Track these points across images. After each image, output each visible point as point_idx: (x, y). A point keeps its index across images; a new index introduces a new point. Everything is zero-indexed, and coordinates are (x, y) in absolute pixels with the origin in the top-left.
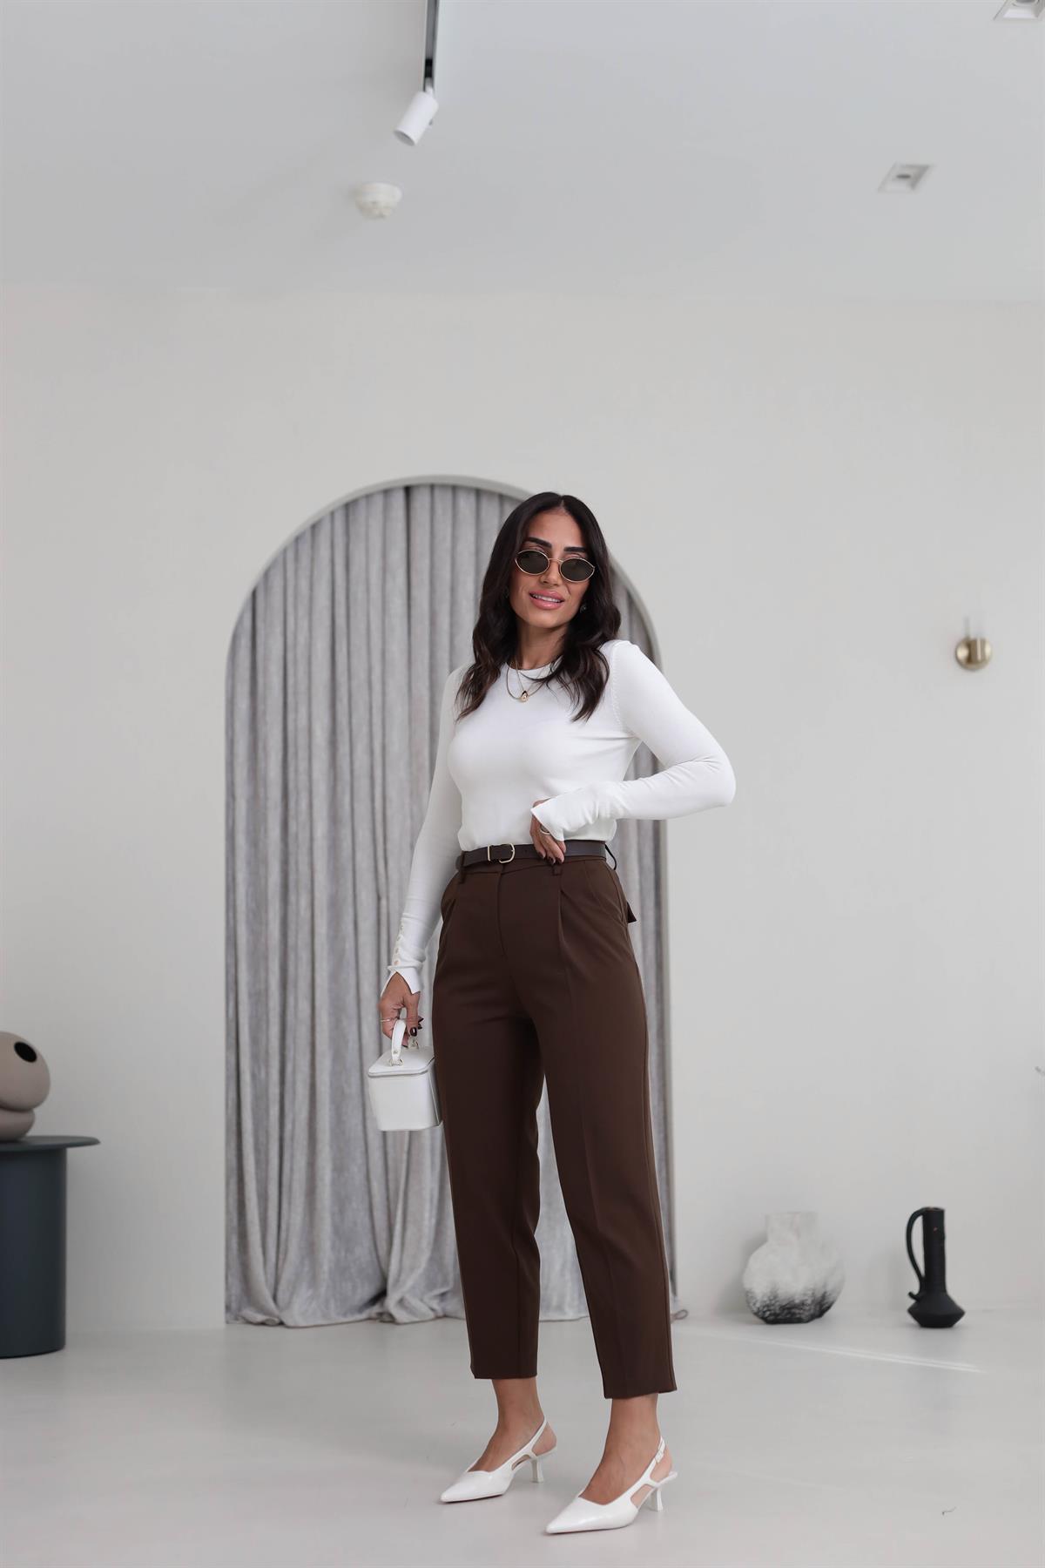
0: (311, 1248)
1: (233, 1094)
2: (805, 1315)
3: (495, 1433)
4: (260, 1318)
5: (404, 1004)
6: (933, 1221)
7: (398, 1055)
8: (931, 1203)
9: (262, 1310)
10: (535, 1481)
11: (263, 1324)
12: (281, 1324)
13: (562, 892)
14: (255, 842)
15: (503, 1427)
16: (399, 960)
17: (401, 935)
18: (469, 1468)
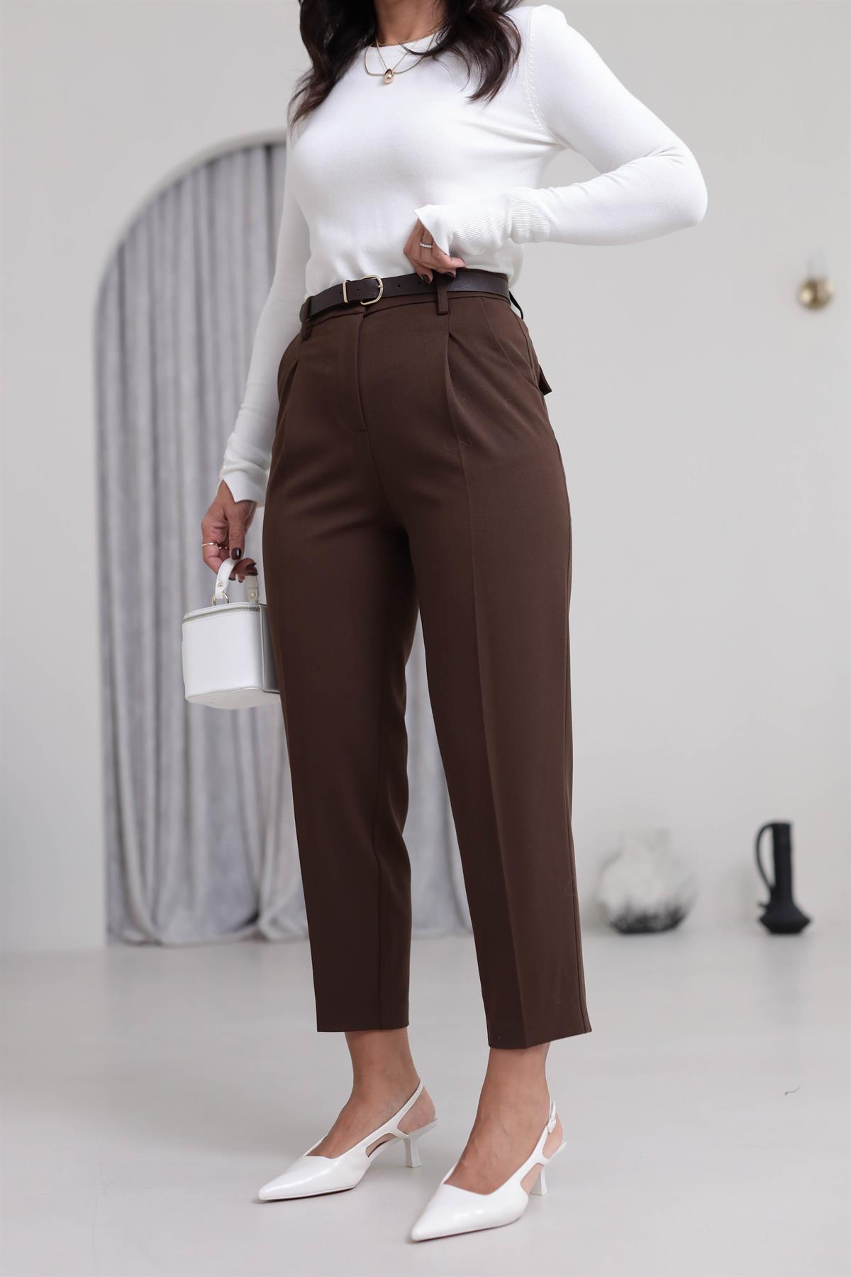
0: (188, 873)
2: (658, 924)
3: (348, 1103)
4: (136, 936)
6: (781, 834)
7: (222, 589)
8: (779, 817)
10: (409, 1166)
11: (143, 944)
12: (157, 943)
13: (450, 336)
14: (128, 488)
15: (359, 1095)
18: (308, 1152)
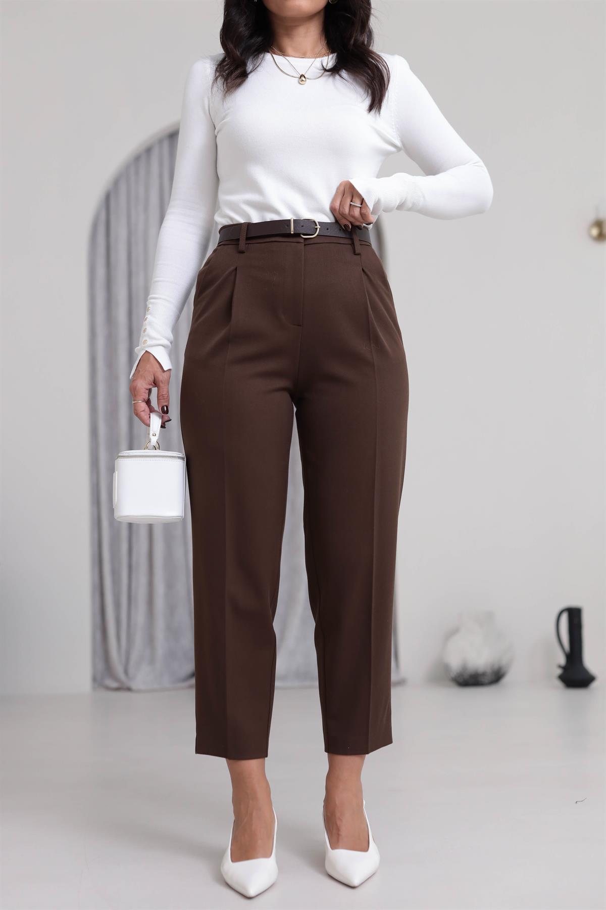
0: (150, 639)
1: (96, 536)
2: (486, 680)
4: (114, 685)
5: (155, 383)
6: (574, 616)
7: (156, 438)
8: (574, 604)
9: (116, 678)
11: (117, 689)
12: (129, 689)
13: (363, 270)
16: (148, 339)
17: (149, 317)
